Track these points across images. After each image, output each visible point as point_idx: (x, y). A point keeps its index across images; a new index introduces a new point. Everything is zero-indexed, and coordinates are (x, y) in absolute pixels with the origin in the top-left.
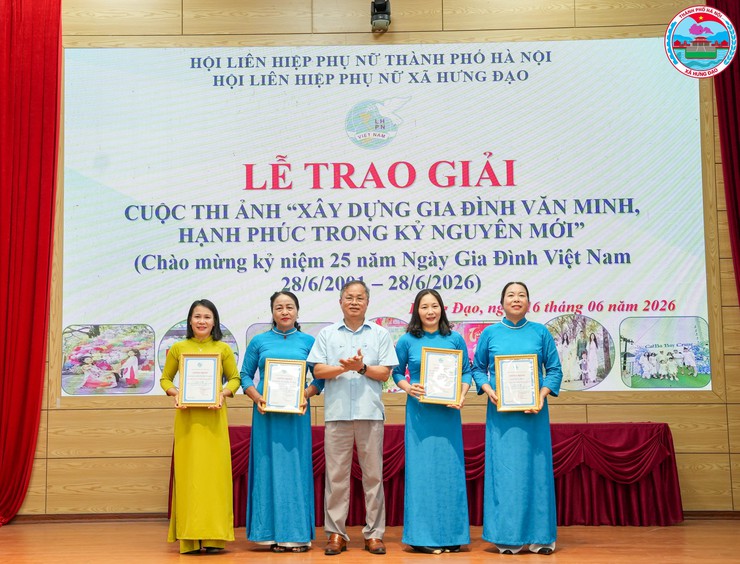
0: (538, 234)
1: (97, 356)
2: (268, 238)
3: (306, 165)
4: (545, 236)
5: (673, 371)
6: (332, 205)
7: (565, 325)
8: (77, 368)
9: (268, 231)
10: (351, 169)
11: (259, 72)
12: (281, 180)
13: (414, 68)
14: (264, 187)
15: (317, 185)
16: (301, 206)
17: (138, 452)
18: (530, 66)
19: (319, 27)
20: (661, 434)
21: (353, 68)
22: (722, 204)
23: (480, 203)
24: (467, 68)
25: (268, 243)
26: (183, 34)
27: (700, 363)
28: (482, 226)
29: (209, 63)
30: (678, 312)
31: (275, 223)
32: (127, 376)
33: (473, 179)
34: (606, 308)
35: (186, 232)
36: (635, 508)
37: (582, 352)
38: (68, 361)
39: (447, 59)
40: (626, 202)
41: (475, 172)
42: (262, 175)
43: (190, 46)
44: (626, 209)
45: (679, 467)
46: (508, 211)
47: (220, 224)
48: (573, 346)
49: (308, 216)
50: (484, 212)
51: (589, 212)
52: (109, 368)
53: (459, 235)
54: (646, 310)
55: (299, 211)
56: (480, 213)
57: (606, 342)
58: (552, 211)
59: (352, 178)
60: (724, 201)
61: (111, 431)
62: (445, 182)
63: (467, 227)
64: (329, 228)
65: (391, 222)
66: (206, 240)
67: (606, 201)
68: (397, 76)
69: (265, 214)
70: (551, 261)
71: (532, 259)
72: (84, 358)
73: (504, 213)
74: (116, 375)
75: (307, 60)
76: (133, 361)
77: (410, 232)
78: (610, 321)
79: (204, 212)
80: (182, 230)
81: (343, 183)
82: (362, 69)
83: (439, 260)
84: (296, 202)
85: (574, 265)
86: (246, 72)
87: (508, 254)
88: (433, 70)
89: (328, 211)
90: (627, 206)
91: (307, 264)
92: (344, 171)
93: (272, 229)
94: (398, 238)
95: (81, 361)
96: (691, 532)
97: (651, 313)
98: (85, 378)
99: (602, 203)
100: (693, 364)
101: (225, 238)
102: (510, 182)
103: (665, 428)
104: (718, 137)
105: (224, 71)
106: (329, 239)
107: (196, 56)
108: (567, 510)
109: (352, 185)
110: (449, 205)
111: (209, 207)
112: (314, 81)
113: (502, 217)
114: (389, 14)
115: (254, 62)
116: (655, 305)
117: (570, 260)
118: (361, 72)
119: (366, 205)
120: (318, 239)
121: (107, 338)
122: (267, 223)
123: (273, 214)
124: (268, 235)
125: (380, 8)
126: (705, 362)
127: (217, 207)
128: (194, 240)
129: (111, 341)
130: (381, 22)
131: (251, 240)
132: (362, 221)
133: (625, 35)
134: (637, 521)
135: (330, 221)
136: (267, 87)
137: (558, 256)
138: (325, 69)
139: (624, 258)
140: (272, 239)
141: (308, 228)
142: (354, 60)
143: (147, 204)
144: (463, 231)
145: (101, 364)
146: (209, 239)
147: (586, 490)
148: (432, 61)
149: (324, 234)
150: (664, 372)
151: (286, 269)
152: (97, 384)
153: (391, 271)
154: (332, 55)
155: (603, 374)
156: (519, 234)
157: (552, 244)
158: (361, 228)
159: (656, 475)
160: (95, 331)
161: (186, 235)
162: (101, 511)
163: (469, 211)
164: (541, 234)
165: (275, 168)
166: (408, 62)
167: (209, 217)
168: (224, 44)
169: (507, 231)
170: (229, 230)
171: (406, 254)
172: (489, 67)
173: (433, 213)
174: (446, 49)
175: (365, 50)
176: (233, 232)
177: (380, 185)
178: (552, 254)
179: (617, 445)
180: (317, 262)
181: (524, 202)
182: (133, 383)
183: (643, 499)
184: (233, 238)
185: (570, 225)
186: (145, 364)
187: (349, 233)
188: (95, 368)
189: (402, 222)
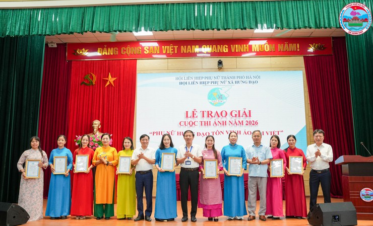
19: (204, 67)
21: (213, 80)
26: (168, 70)
43: (170, 72)
75: (202, 78)
82: (216, 80)
112: (204, 83)
114: (222, 64)
125: (220, 63)
130: (220, 66)
136: (193, 85)
138: (207, 80)
142: (213, 78)
168: (179, 72)
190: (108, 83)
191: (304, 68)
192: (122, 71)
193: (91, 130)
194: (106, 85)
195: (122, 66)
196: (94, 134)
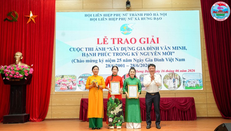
0: (164, 54)
1: (63, 82)
2: (102, 55)
3: (111, 39)
4: (166, 55)
5: (194, 85)
6: (117, 48)
7: (170, 75)
8: (58, 85)
9: (102, 54)
10: (122, 40)
11: (100, 17)
12: (105, 42)
13: (136, 17)
14: (102, 44)
15: (114, 43)
16: (110, 48)
17: (72, 104)
18: (162, 16)
19: (114, 7)
20: (192, 100)
21: (122, 17)
22: (205, 48)
23: (151, 47)
24: (148, 17)
25: (102, 56)
26: (83, 9)
27: (200, 84)
28: (151, 53)
29: (89, 15)
30: (195, 72)
31: (104, 52)
32: (70, 87)
33: (149, 42)
34: (180, 71)
35: (84, 54)
36: (186, 116)
37: (174, 81)
38: (56, 84)
39: (143, 15)
40: (184, 47)
41: (150, 40)
42: (101, 41)
43: (85, 11)
44: (184, 49)
45: (196, 107)
46: (157, 49)
47: (91, 52)
48: (172, 80)
49: (112, 50)
50: (152, 49)
51: (176, 49)
52: (66, 85)
53: (146, 55)
54: (188, 72)
55: (110, 49)
56: (151, 50)
57: (179, 79)
58: (167, 49)
59: (122, 41)
60: (205, 47)
61: (67, 100)
62: (143, 42)
63: (148, 53)
64: (116, 53)
65: (131, 51)
66: (88, 56)
67: (179, 47)
68: (132, 18)
69: (102, 50)
70: (167, 61)
71: (163, 60)
72: (60, 83)
73: (156, 50)
74: (68, 87)
75: (111, 15)
76: (71, 84)
77: (135, 54)
78: (180, 74)
79: (88, 49)
80: (83, 53)
81: (120, 43)
82: (124, 17)
83: (142, 60)
84: (109, 47)
85: (172, 61)
86: (97, 18)
87: (157, 59)
88: (140, 17)
89: (116, 49)
90: (184, 48)
91: (111, 61)
92: (120, 40)
93: (103, 53)
94: (132, 55)
95: (59, 84)
96: (198, 122)
97: (190, 72)
98: (60, 87)
99: (178, 47)
100: (199, 84)
101: (93, 55)
102: (158, 43)
103: (193, 98)
104: (204, 33)
105: (92, 17)
106: (117, 55)
107: (86, 14)
108: (171, 117)
109: (122, 43)
110: (144, 48)
111: (89, 48)
112: (113, 19)
113: (156, 51)
114: (130, 4)
115: (99, 15)
116: (190, 71)
117: (171, 60)
118: (124, 18)
119: (125, 48)
120: (114, 55)
121: (65, 78)
122: (102, 52)
123: (104, 50)
124: (103, 54)
125: (128, 3)
126: (202, 83)
127: (91, 48)
128: (85, 56)
129: (66, 79)
130: (128, 6)
131: (98, 56)
132: (124, 51)
133: (183, 10)
134: (187, 120)
135: (117, 51)
136: (102, 21)
137: (169, 60)
138: (115, 17)
139: (183, 60)
140: (103, 56)
141: (112, 53)
142: (122, 15)
143: (75, 47)
144: (147, 54)
145: (64, 84)
146: (89, 55)
147: (175, 113)
148: (140, 15)
149: (115, 54)
150: (192, 86)
151: (107, 62)
152: (63, 89)
153: (131, 63)
154: (117, 14)
155: (179, 86)
156: (160, 54)
157: (167, 57)
158: (124, 53)
159: (191, 109)
160: (63, 77)
161: (83, 55)
162: (64, 118)
163: (148, 49)
164: (165, 54)
165: (104, 39)
166: (134, 15)
167: (89, 50)
168: (92, 11)
169: (157, 54)
170: (93, 53)
171: (134, 59)
172: (153, 17)
173: (140, 49)
174: (143, 12)
175: (125, 13)
176: (94, 54)
177: (128, 43)
178: (167, 59)
179: (182, 102)
180: (114, 61)
181: (161, 47)
182: (71, 88)
183: (188, 115)
184: (94, 55)
185: (171, 52)
186: (74, 84)
187: (121, 54)
188: (63, 85)
189: (133, 52)
190: (29, 21)
191: (201, 8)
192: (42, 9)
193: (13, 61)
194: (28, 22)
195: (42, 5)
196: (16, 64)
